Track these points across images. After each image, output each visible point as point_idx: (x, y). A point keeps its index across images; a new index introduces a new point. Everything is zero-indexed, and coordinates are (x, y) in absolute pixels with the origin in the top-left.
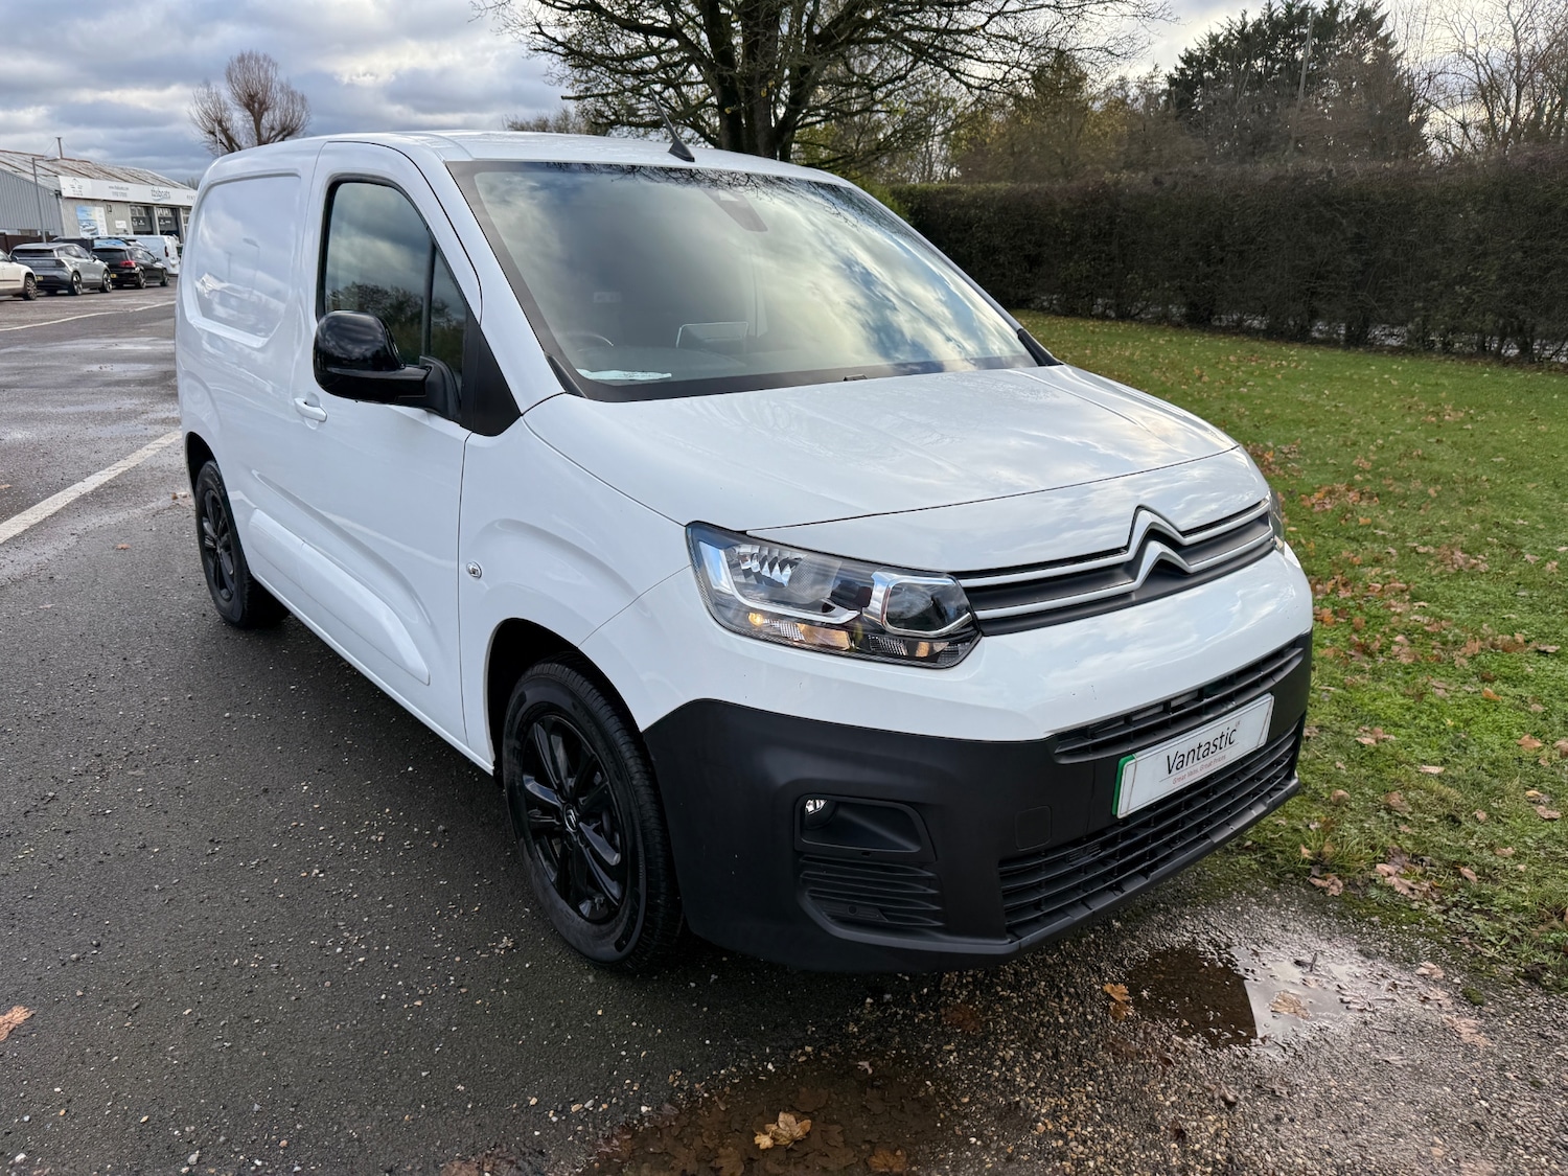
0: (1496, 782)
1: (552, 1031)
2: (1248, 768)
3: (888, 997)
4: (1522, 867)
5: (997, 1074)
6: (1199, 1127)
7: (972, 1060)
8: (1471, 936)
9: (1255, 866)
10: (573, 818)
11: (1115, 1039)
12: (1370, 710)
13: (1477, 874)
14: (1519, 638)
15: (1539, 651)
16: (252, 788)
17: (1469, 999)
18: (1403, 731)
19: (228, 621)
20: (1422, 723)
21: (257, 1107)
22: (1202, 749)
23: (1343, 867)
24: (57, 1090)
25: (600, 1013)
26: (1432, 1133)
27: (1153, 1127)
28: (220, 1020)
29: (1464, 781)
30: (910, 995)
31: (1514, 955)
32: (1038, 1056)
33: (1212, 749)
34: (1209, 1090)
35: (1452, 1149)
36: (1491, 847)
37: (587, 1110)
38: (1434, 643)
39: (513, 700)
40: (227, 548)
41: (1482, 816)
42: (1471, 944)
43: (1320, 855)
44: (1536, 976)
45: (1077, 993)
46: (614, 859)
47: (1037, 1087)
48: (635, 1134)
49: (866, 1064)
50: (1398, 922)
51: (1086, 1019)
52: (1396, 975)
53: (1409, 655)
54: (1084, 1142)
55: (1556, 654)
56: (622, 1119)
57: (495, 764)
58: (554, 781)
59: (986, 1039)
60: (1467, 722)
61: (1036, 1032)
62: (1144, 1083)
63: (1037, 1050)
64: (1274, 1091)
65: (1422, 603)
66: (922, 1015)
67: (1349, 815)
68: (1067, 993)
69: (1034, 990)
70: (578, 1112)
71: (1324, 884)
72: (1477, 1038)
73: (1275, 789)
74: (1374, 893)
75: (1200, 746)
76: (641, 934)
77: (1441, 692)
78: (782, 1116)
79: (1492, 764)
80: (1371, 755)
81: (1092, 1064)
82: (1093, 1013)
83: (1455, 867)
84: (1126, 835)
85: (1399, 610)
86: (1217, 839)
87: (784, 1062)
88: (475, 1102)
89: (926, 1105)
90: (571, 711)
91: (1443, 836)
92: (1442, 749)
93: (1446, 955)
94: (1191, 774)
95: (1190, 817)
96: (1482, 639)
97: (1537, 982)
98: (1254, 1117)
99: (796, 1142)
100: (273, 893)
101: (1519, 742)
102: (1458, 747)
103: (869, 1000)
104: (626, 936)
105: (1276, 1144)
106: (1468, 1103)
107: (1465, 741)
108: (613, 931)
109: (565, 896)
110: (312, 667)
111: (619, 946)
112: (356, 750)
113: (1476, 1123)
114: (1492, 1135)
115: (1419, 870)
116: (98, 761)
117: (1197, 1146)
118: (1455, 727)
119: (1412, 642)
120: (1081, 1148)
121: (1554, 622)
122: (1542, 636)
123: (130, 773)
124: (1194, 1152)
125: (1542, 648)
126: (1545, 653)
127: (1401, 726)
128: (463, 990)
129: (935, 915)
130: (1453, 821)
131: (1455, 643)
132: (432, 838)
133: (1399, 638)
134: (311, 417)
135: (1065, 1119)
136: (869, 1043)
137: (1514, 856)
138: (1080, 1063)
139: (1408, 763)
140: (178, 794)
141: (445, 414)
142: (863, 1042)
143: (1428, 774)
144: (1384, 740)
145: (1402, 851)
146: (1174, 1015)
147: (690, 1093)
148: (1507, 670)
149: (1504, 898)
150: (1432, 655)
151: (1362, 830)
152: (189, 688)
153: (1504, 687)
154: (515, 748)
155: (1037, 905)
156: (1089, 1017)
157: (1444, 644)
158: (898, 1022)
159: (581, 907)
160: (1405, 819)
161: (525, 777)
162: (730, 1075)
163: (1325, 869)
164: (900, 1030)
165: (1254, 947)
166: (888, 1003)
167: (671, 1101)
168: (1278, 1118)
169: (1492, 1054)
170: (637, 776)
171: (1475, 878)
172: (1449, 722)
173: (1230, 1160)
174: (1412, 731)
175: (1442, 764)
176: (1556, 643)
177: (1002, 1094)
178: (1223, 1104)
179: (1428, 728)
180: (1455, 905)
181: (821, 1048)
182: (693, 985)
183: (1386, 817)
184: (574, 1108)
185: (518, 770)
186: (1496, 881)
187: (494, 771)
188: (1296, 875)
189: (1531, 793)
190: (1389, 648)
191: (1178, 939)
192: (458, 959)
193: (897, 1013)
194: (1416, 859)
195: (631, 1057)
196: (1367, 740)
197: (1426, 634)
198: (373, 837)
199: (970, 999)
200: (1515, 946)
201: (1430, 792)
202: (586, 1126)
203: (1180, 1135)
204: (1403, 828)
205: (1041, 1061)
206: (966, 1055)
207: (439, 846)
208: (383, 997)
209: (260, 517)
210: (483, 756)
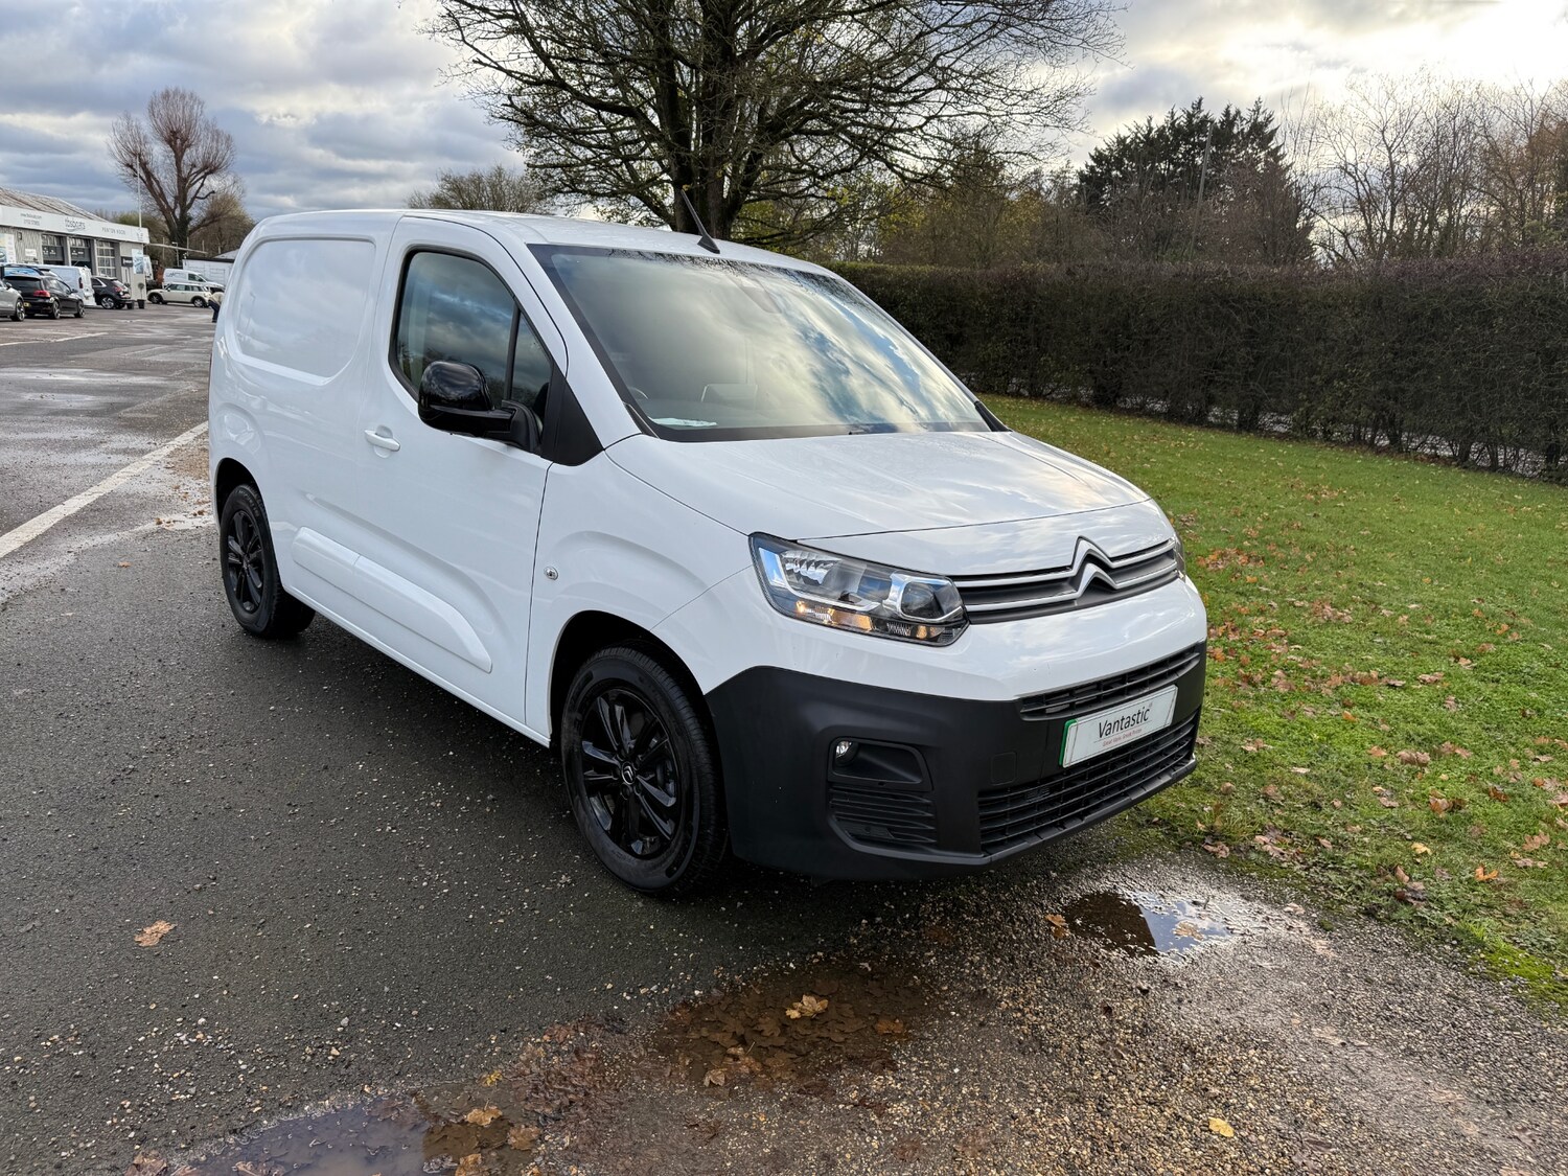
0: (1350, 780)
1: (616, 939)
2: (1157, 745)
3: (878, 919)
4: (1366, 839)
5: (968, 971)
6: (1122, 1006)
7: (947, 962)
8: (1326, 885)
9: (1161, 837)
10: (630, 773)
11: (1057, 950)
12: (1253, 726)
13: (1332, 844)
14: (1374, 674)
15: (1389, 685)
16: (312, 766)
17: (1322, 927)
18: (1279, 743)
20: (1294, 737)
21: (386, 989)
22: (1125, 721)
23: (1230, 837)
24: (216, 977)
25: (652, 927)
26: (1291, 1010)
27: (1088, 1006)
28: (337, 932)
29: (1326, 779)
30: (895, 919)
31: (1358, 899)
32: (998, 960)
33: (1132, 722)
34: (1129, 983)
35: (1306, 1020)
36: (1344, 825)
37: (652, 992)
38: (1306, 677)
39: (579, 679)
40: (256, 563)
41: (1338, 804)
42: (1325, 891)
43: (1212, 827)
44: (1373, 912)
45: (1025, 919)
46: (672, 802)
47: (999, 980)
48: (692, 1009)
49: (866, 965)
50: (1271, 876)
51: (1033, 937)
52: (1268, 912)
53: (1285, 686)
54: (1037, 1014)
55: (1403, 688)
56: (681, 999)
57: (552, 737)
58: (615, 745)
59: (958, 949)
60: (1329, 736)
61: (996, 945)
62: (1080, 978)
63: (997, 957)
64: (1176, 984)
65: (1297, 646)
66: (907, 933)
67: (1236, 802)
68: (1018, 920)
69: (992, 917)
70: (645, 994)
71: (1215, 849)
72: (1327, 952)
73: (1177, 765)
74: (1253, 856)
75: (1123, 719)
76: (691, 860)
77: (1310, 714)
78: (805, 998)
79: (1347, 767)
80: (1253, 758)
81: (1040, 966)
82: (1038, 933)
83: (1315, 839)
84: (1069, 784)
85: (1278, 651)
86: (1134, 797)
87: (802, 963)
88: (563, 987)
89: (915, 991)
90: (639, 684)
91: (1307, 817)
92: (1309, 755)
93: (1306, 898)
94: (1116, 740)
95: (1115, 776)
96: (1344, 674)
97: (1373, 916)
98: (1163, 999)
99: (818, 1014)
100: (356, 843)
101: (1369, 751)
102: (1322, 754)
103: (864, 921)
104: (677, 863)
105: (1178, 1017)
106: (1319, 992)
107: (1327, 750)
108: (665, 860)
109: (617, 842)
110: (338, 671)
111: (669, 872)
112: (398, 738)
113: (1324, 1004)
114: (1335, 1012)
115: (1288, 841)
116: (164, 741)
117: (1121, 1018)
118: (1320, 739)
119: (1289, 676)
120: (1035, 1018)
121: (1403, 663)
122: (1392, 673)
123: (197, 752)
124: (1118, 1021)
125: (1392, 683)
126: (1394, 686)
127: (1277, 739)
128: (537, 912)
129: (928, 833)
130: (1316, 806)
131: (1323, 677)
132: (484, 804)
133: (1278, 672)
134: (382, 447)
135: (1022, 1000)
136: (867, 951)
137: (1361, 832)
138: (1031, 965)
139: (1282, 766)
140: (247, 769)
141: (526, 448)
142: (862, 950)
143: (1297, 773)
144: (1264, 749)
145: (1276, 828)
146: (1100, 936)
147: (731, 983)
148: (1363, 699)
149: (1351, 859)
150: (1304, 687)
151: (1244, 812)
152: (228, 687)
153: (1361, 712)
154: (577, 719)
155: (1002, 831)
156: (1036, 936)
157: (1314, 678)
158: (888, 937)
159: (633, 846)
160: (1278, 805)
161: (584, 743)
162: (761, 971)
163: (1216, 839)
164: (890, 942)
165: (1161, 892)
166: (879, 924)
167: (718, 987)
168: (1180, 1001)
169: (1338, 962)
170: (695, 732)
171: (1331, 847)
172: (1315, 736)
173: (1145, 1025)
174: (1287, 742)
175: (1309, 767)
176: (1402, 679)
177: (972, 984)
178: (1139, 992)
179: (1299, 740)
180: (1315, 864)
181: (829, 954)
182: (723, 909)
183: (1264, 803)
184: (642, 991)
185: (577, 738)
186: (1346, 849)
187: (551, 743)
188: (1193, 843)
189: (1375, 789)
190: (1269, 680)
191: (1103, 886)
192: (527, 891)
193: (886, 931)
194: (1286, 833)
195: (682, 957)
196: (1250, 748)
197: (1300, 670)
198: (432, 804)
199: (943, 922)
200: (1358, 892)
201: (1299, 786)
202: (653, 1002)
203: (1108, 1010)
204: (1277, 811)
205: (1000, 964)
206: (943, 959)
207: (492, 810)
208: (471, 916)
209: (306, 534)
210: (539, 730)
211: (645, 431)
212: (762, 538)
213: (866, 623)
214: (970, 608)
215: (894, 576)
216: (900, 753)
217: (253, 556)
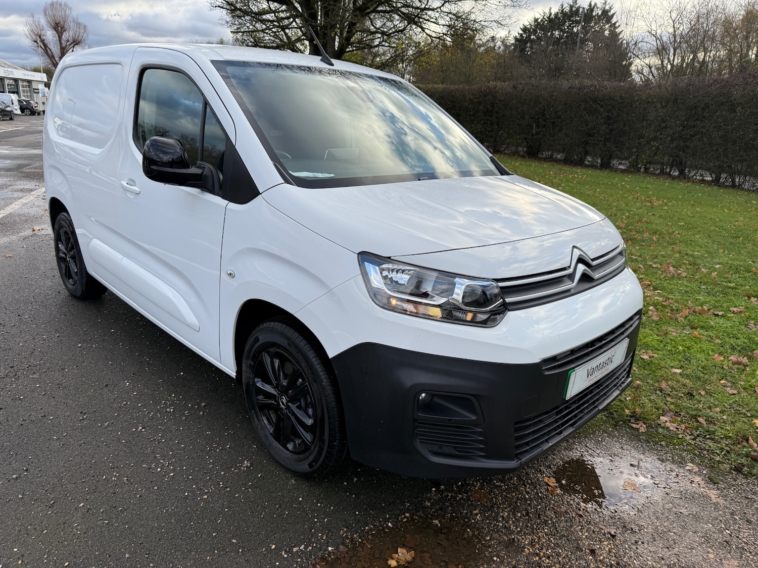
0: (706, 376)
1: (277, 509)
2: (615, 373)
3: (442, 487)
4: (725, 417)
5: (501, 525)
6: (600, 548)
7: (488, 518)
8: (708, 451)
9: (604, 418)
10: (284, 401)
11: (554, 505)
12: (644, 343)
13: (706, 420)
14: (705, 308)
15: (714, 314)
16: (99, 384)
17: (712, 481)
18: (661, 352)
19: (73, 295)
20: (668, 349)
21: (127, 555)
22: (601, 365)
23: (645, 418)
24: (16, 550)
25: (300, 499)
26: (707, 547)
27: (579, 548)
28: (100, 509)
29: (692, 376)
30: (453, 486)
31: (728, 459)
32: (519, 515)
33: (604, 365)
34: (602, 529)
35: (717, 554)
36: (710, 408)
37: (301, 550)
38: (667, 310)
39: (251, 340)
40: (73, 257)
41: (703, 393)
42: (708, 454)
43: (634, 412)
44: (740, 469)
45: (532, 482)
46: (310, 422)
47: (521, 531)
48: (327, 562)
49: (437, 522)
50: (673, 444)
51: (538, 496)
52: (677, 470)
53: (657, 316)
54: (549, 558)
55: (722, 316)
56: (320, 554)
57: (237, 372)
58: (274, 382)
59: (492, 507)
60: (688, 348)
61: (516, 502)
62: (571, 527)
63: (518, 512)
64: (632, 529)
65: (659, 291)
66: (460, 496)
67: (644, 393)
68: (527, 482)
69: (512, 482)
70: (297, 551)
71: (637, 426)
72: (719, 500)
73: (623, 383)
74: (660, 430)
76: (324, 460)
77: (674, 334)
78: (399, 550)
79: (703, 368)
80: (649, 364)
81: (545, 518)
82: (541, 492)
83: (695, 417)
84: (567, 408)
85: (649, 294)
86: (601, 407)
87: (396, 522)
88: (243, 548)
89: (469, 541)
90: (288, 347)
91: (686, 403)
92: (680, 361)
93: (697, 460)
94: (595, 377)
95: (591, 398)
96: (689, 309)
97: (740, 472)
98: (625, 541)
99: (409, 563)
100: (119, 440)
101: (713, 357)
102: (686, 360)
103: (433, 489)
104: (315, 460)
105: (638, 555)
106: (721, 531)
107: (689, 357)
108: (307, 458)
109: (278, 440)
110: (122, 320)
111: (310, 465)
112: (152, 364)
113: (725, 541)
114: (734, 547)
115: (679, 419)
116: (12, 370)
117: (602, 558)
118: (683, 350)
119: (657, 309)
120: (547, 561)
121: (719, 301)
122: (715, 307)
123: (31, 376)
124: (600, 561)
125: (716, 313)
126: (717, 315)
127: (659, 350)
128: (228, 489)
129: (481, 450)
130: (691, 395)
131: (677, 310)
132: (199, 409)
133: (651, 308)
134: (132, 192)
135: (537, 546)
136: (436, 511)
137: (720, 412)
138: (539, 518)
139: (665, 368)
140: (59, 388)
141: (212, 192)
142: (433, 510)
143: (675, 373)
144: (653, 357)
145: (670, 410)
146: (579, 493)
147: (352, 540)
148: (702, 324)
149: (720, 433)
150: (668, 316)
151: (650, 400)
152: (56, 331)
153: (702, 331)
154: (250, 365)
155: (527, 444)
156: (540, 495)
157: (672, 311)
158: (449, 500)
159: (288, 446)
160: (669, 395)
161: (256, 380)
162: (371, 530)
163: (637, 420)
164: (451, 503)
165: (611, 458)
166: (443, 490)
167: (343, 544)
168: (636, 542)
169: (727, 507)
170: (325, 380)
171: (705, 423)
172: (681, 348)
173: (618, 564)
174: (664, 352)
175: (681, 368)
176: (722, 311)
177: (505, 534)
178: (609, 536)
179: (672, 351)
180: (698, 436)
181: (413, 514)
182: (345, 483)
183: (660, 394)
184: (295, 550)
185: (252, 376)
186: (715, 424)
187: (236, 376)
188: (624, 422)
189: (722, 382)
190: (647, 312)
191: (575, 454)
192: (222, 473)
193: (448, 495)
194: (677, 414)
195: (320, 522)
196: (645, 357)
197: (664, 306)
198: (168, 410)
199: (482, 488)
200: (728, 455)
201: (678, 382)
202: (302, 558)
203: (593, 552)
204: (668, 399)
205: (520, 517)
206: (485, 515)
207: (204, 414)
208: (186, 494)
209: (96, 242)
210: (230, 369)
211: (287, 182)
212: (366, 255)
213: (437, 312)
214: (508, 300)
215: (457, 280)
216: (464, 401)
217: (72, 253)
